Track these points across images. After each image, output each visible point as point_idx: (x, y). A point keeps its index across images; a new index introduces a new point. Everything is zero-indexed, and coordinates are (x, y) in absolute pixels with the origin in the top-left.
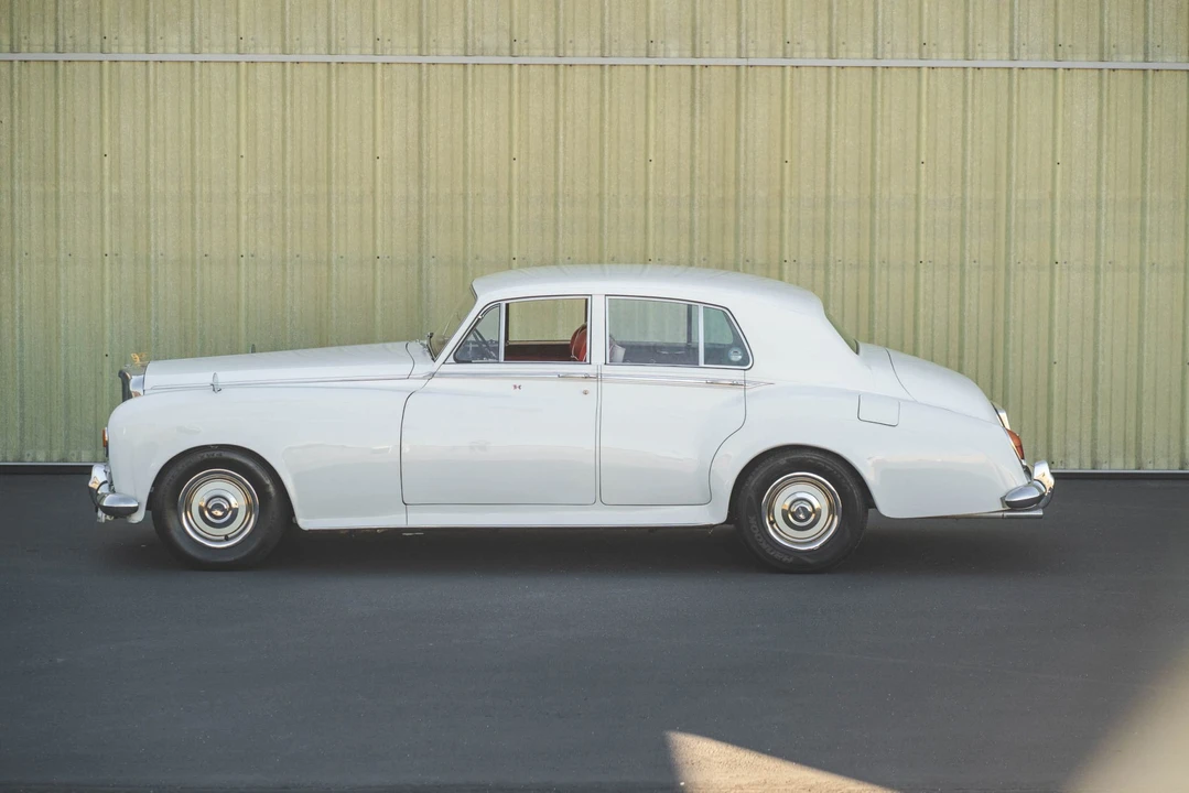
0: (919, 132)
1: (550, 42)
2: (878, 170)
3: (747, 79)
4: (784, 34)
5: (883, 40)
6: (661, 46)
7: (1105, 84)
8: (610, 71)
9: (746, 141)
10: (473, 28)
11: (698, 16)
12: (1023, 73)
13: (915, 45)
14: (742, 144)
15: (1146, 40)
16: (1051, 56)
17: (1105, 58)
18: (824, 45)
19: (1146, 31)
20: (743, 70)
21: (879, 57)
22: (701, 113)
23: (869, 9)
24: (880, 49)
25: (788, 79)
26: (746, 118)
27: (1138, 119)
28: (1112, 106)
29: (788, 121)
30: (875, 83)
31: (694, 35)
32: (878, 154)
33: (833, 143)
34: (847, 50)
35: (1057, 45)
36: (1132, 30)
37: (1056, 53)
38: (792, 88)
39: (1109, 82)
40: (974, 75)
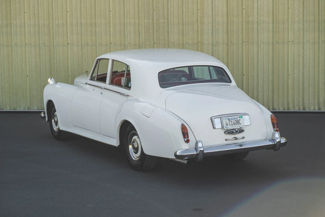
0: (24, 2)
2: (12, 15)
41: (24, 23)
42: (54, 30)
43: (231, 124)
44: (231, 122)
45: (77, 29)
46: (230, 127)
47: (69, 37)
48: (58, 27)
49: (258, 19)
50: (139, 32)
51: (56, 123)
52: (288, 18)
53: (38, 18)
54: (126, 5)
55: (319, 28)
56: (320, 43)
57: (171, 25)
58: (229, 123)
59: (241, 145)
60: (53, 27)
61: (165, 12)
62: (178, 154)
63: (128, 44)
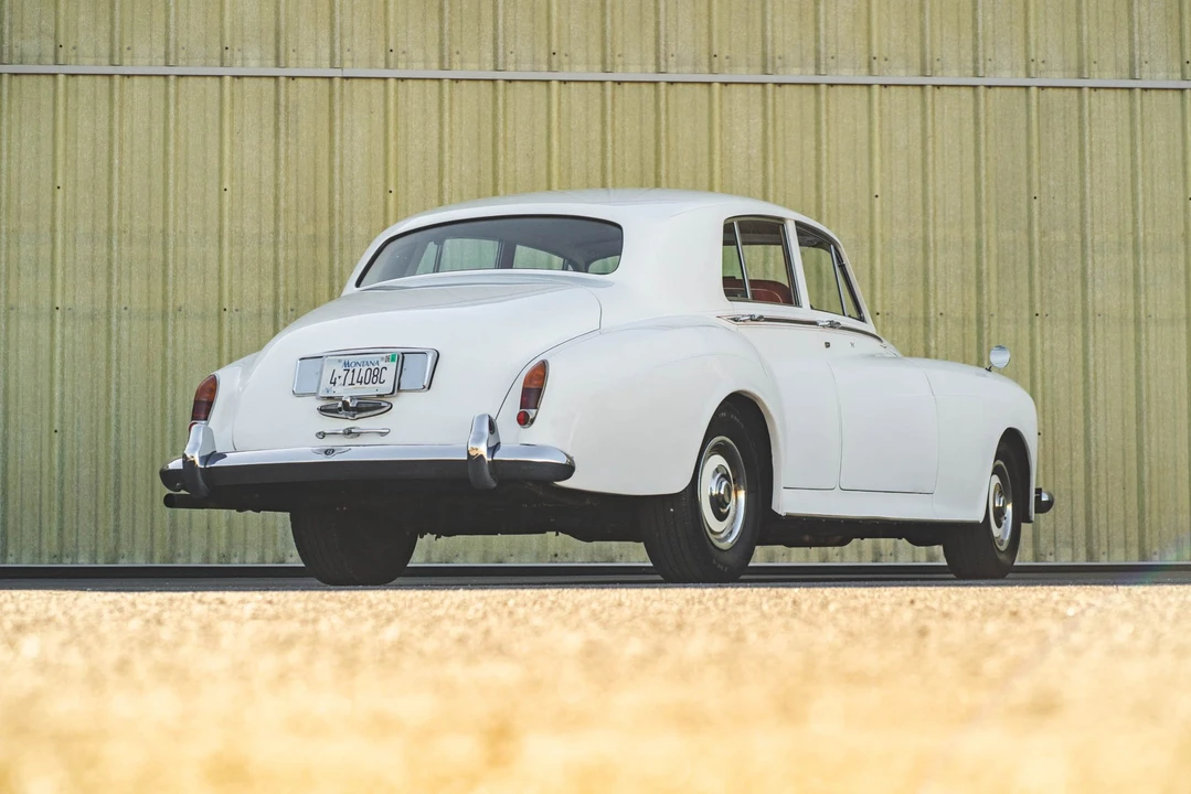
0: (549, 157)
1: (104, 48)
3: (342, 94)
4: (387, 40)
5: (505, 49)
6: (238, 55)
7: (770, 101)
8: (177, 85)
9: (342, 166)
10: (11, 32)
11: (282, 18)
12: (672, 88)
13: (543, 55)
14: (337, 171)
15: (817, 51)
16: (706, 69)
17: (769, 71)
18: (434, 55)
19: (817, 40)
20: (337, 82)
21: (501, 67)
22: (287, 135)
23: (487, 13)
24: (501, 60)
25: (391, 93)
26: (341, 139)
27: (810, 142)
28: (779, 127)
29: (392, 144)
30: (495, 99)
31: (277, 41)
32: (501, 182)
33: (447, 169)
34: (462, 61)
35: (712, 56)
36: (801, 39)
37: (711, 65)
38: (396, 104)
39: (774, 98)
40: (614, 90)
50: (979, 273)
54: (931, 177)
57: (1093, 251)
61: (1075, 205)
63: (939, 316)
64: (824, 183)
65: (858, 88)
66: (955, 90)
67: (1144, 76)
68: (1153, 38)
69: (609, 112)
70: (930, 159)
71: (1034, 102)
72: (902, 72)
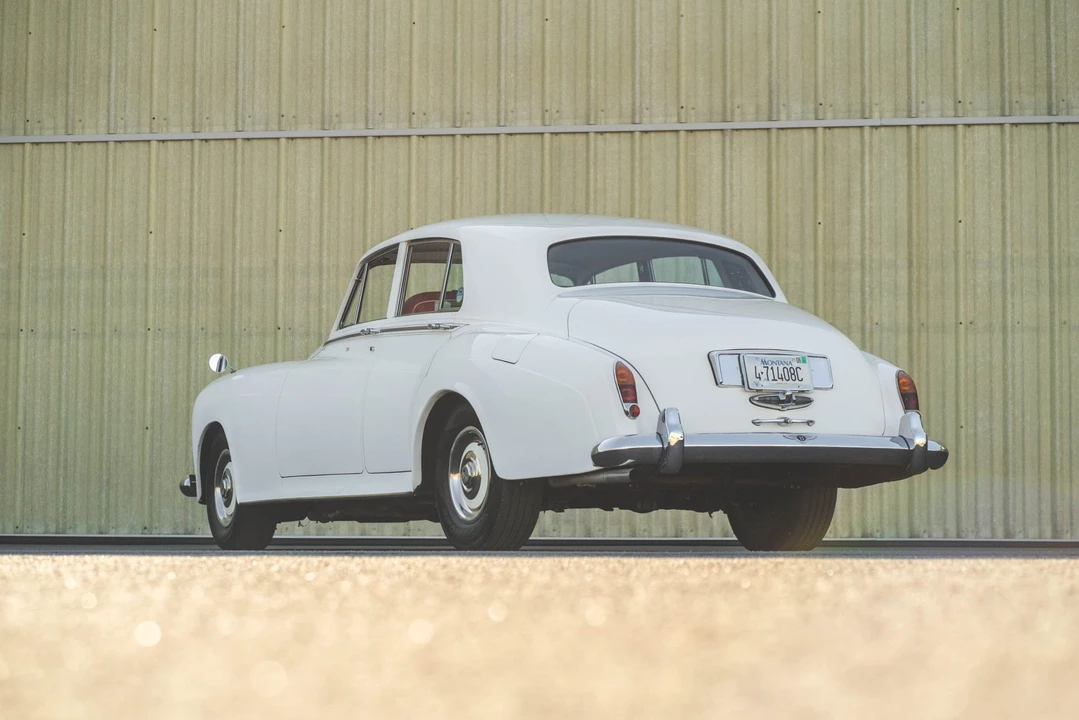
0: (149, 203)
2: (109, 241)
4: (25, 112)
5: (116, 116)
7: (327, 152)
12: (248, 143)
13: (145, 119)
15: (367, 110)
16: (275, 127)
17: (326, 127)
18: (61, 123)
19: (367, 100)
21: (112, 131)
23: (103, 88)
24: (112, 125)
25: (27, 155)
27: (360, 185)
28: (334, 173)
29: (27, 196)
30: (107, 157)
32: (110, 224)
33: (68, 215)
34: (83, 128)
35: (281, 116)
36: (355, 99)
37: (280, 123)
38: (31, 163)
39: (330, 149)
40: (200, 147)
41: (147, 266)
42: (237, 287)
43: (771, 377)
44: (770, 371)
45: (308, 283)
46: (767, 385)
47: (281, 308)
48: (250, 276)
49: (863, 254)
51: (228, 496)
52: (956, 253)
53: (188, 251)
55: (1052, 281)
56: (1057, 328)
58: (765, 373)
59: (801, 438)
60: (233, 277)
62: (601, 449)
64: (369, 219)
65: (400, 139)
66: (482, 138)
67: (645, 120)
68: (654, 88)
69: (196, 164)
70: (458, 196)
71: (547, 146)
72: (437, 125)
